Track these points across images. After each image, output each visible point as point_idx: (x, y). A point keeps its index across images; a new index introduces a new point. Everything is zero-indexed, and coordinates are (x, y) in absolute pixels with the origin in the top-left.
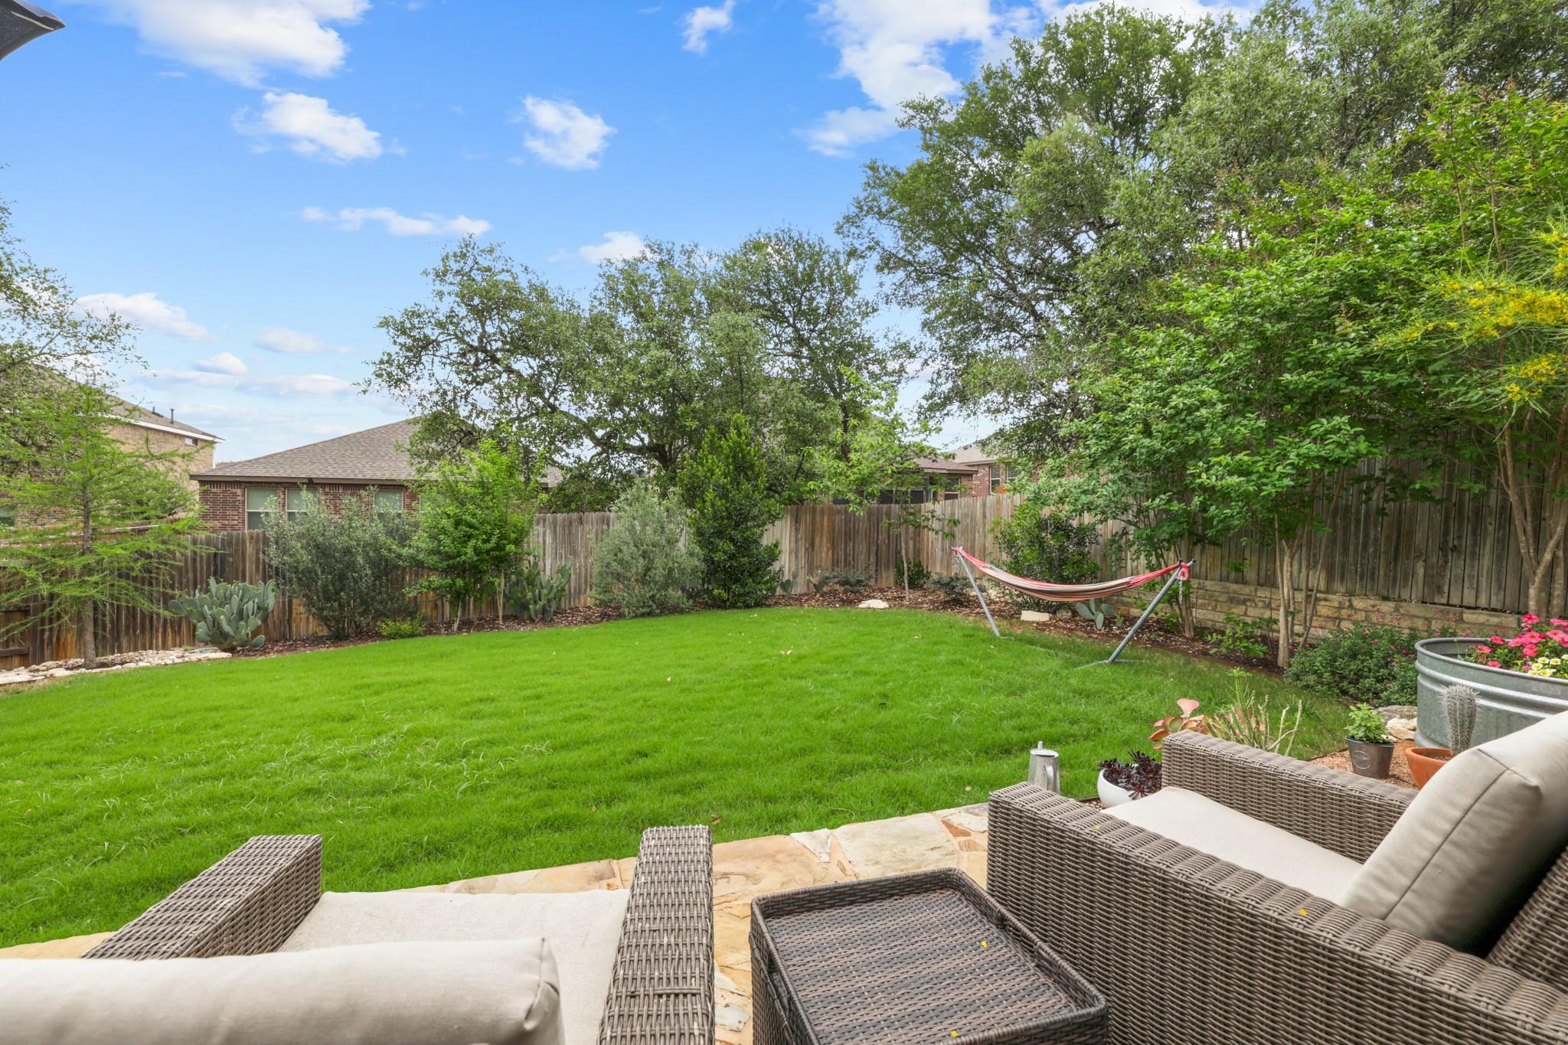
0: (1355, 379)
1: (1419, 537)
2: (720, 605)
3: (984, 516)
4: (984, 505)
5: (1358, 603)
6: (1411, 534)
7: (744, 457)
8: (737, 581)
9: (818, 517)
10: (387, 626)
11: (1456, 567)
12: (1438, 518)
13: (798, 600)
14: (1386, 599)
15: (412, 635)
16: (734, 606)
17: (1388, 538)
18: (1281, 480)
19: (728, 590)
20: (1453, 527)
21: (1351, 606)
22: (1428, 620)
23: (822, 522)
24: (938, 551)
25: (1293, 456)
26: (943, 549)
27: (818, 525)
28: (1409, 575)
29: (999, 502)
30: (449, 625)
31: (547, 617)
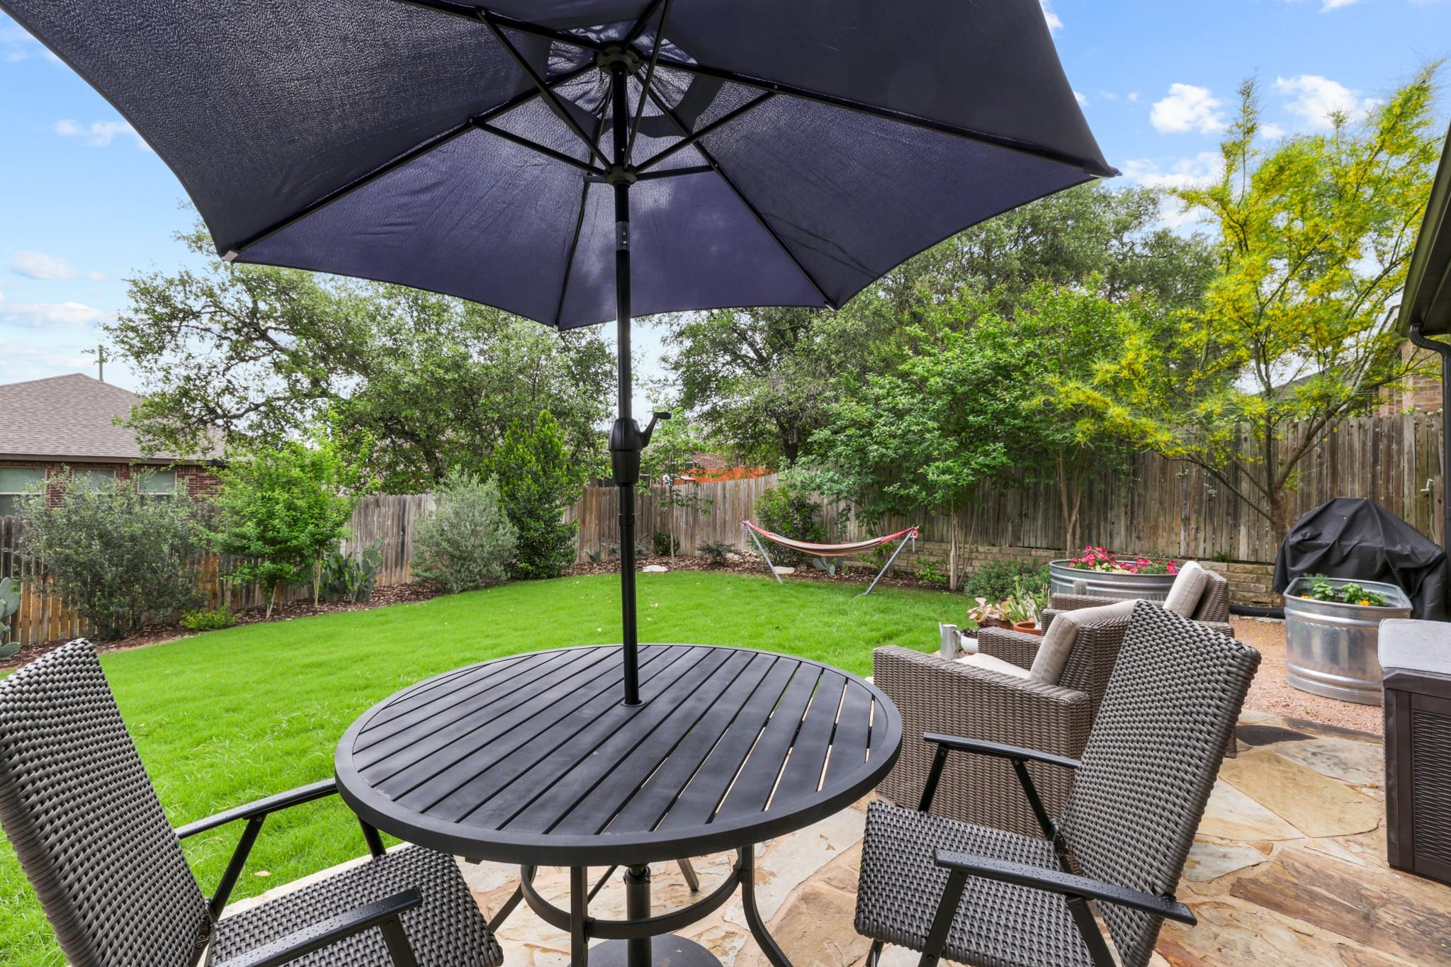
0: (1001, 421)
1: (1009, 509)
2: (525, 576)
3: (725, 497)
4: (724, 488)
5: (981, 549)
6: (1005, 506)
7: (552, 448)
8: (540, 555)
9: (588, 498)
10: (191, 620)
11: (1027, 525)
12: (1018, 497)
13: (581, 570)
14: (993, 545)
15: (225, 626)
16: (537, 577)
17: (994, 509)
18: (967, 477)
19: (532, 563)
20: (1025, 502)
21: (977, 551)
22: (1015, 556)
23: (591, 501)
24: (683, 526)
25: (973, 465)
26: (687, 523)
27: (588, 505)
28: (1005, 531)
29: (737, 485)
30: (262, 611)
31: (362, 597)
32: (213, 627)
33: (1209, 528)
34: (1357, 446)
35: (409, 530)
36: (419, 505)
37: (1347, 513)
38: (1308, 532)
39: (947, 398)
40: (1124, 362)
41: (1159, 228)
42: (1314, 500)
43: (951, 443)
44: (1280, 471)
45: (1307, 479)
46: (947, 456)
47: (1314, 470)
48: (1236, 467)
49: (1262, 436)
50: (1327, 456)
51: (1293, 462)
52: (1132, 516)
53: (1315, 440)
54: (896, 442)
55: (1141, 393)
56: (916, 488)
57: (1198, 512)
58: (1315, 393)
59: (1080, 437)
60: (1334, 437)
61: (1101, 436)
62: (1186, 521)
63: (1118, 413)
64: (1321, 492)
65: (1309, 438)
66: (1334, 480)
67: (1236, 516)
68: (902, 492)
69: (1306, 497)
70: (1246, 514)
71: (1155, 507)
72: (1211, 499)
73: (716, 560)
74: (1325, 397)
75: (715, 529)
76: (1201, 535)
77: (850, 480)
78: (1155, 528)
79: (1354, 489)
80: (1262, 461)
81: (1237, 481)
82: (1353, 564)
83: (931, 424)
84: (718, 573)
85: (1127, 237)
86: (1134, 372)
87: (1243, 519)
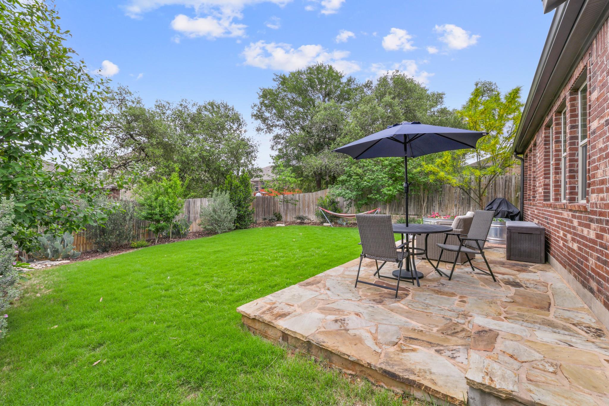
2: (236, 228)
3: (300, 199)
6: (401, 202)
8: (242, 220)
10: (135, 244)
16: (240, 228)
19: (239, 223)
30: (154, 241)
31: (185, 236)
32: (142, 246)
33: (462, 208)
34: (501, 183)
35: (191, 212)
36: (194, 203)
37: (498, 202)
38: (490, 207)
39: (389, 167)
40: (444, 159)
41: (443, 107)
42: (490, 199)
43: (391, 182)
44: (482, 190)
45: (488, 193)
46: (389, 186)
47: (490, 190)
48: (470, 189)
49: (478, 181)
50: (493, 186)
51: (485, 189)
52: (440, 204)
53: (491, 182)
54: (372, 181)
55: (448, 168)
56: (378, 196)
57: (459, 203)
58: (492, 170)
59: (431, 181)
60: (495, 180)
61: (436, 180)
62: (456, 205)
63: (442, 174)
64: (492, 197)
65: (490, 181)
66: (495, 193)
67: (470, 204)
68: (374, 197)
69: (488, 198)
70: (472, 203)
71: (447, 201)
72: (463, 199)
73: (302, 221)
74: (494, 171)
75: (295, 211)
76: (460, 210)
77: (355, 193)
78: (447, 208)
79: (500, 196)
80: (477, 188)
81: (470, 193)
82: (500, 215)
83: (384, 176)
84: (302, 226)
85: (432, 110)
86: (446, 162)
87: (472, 205)
